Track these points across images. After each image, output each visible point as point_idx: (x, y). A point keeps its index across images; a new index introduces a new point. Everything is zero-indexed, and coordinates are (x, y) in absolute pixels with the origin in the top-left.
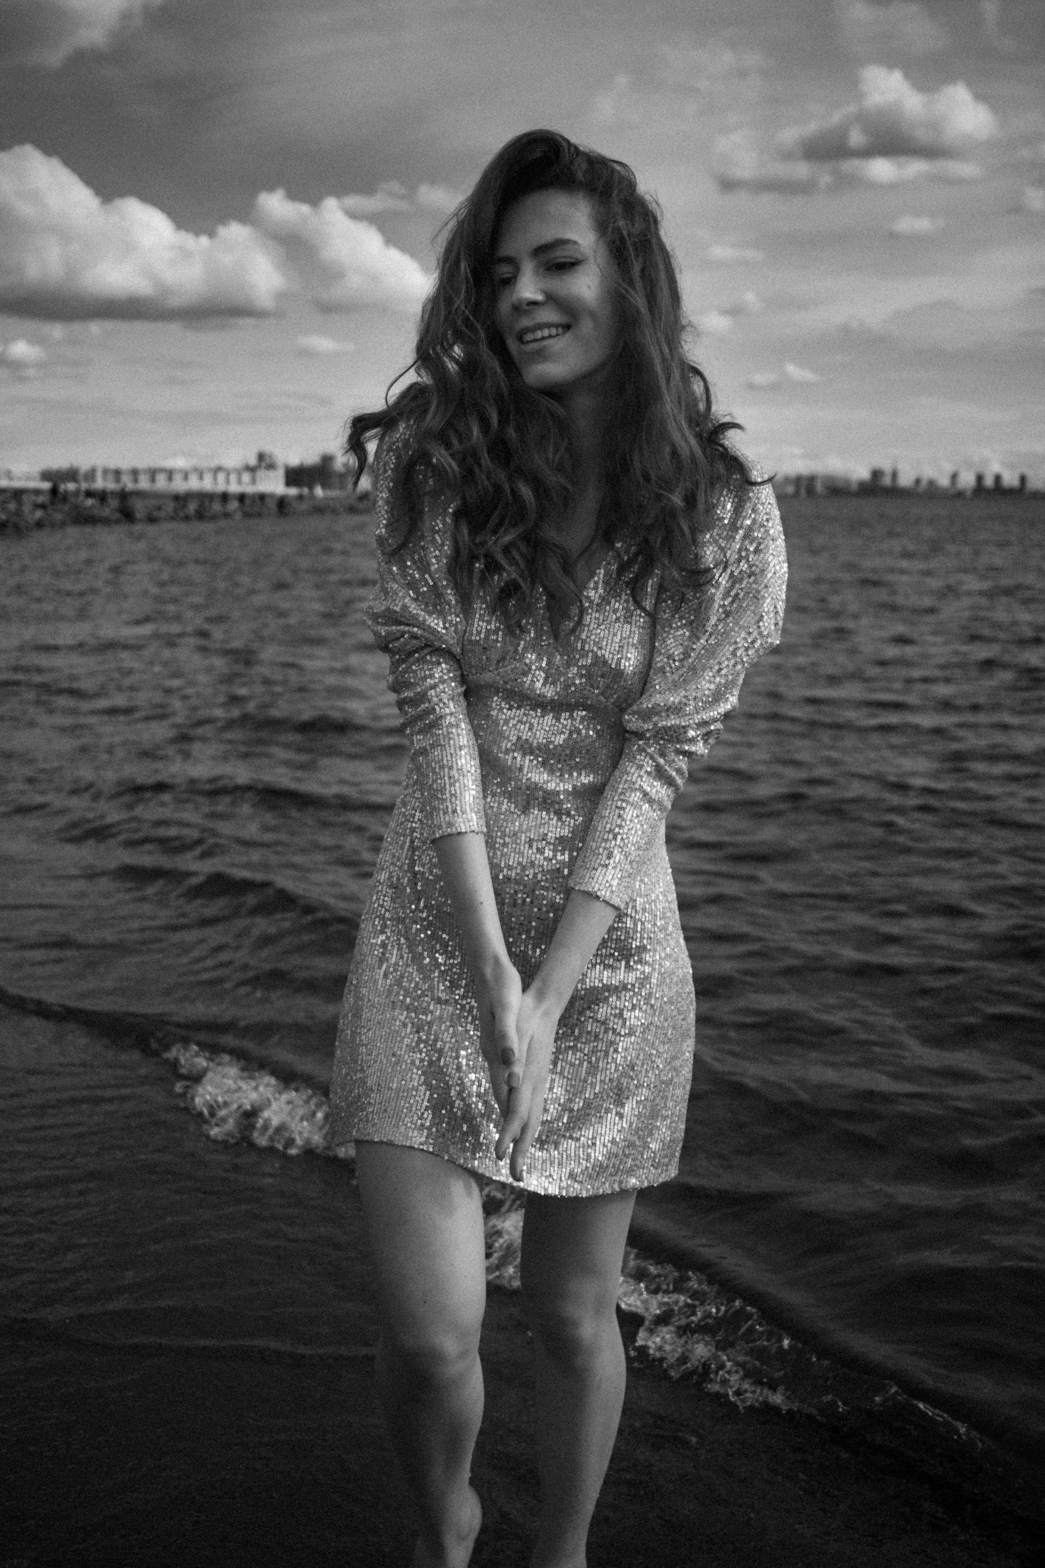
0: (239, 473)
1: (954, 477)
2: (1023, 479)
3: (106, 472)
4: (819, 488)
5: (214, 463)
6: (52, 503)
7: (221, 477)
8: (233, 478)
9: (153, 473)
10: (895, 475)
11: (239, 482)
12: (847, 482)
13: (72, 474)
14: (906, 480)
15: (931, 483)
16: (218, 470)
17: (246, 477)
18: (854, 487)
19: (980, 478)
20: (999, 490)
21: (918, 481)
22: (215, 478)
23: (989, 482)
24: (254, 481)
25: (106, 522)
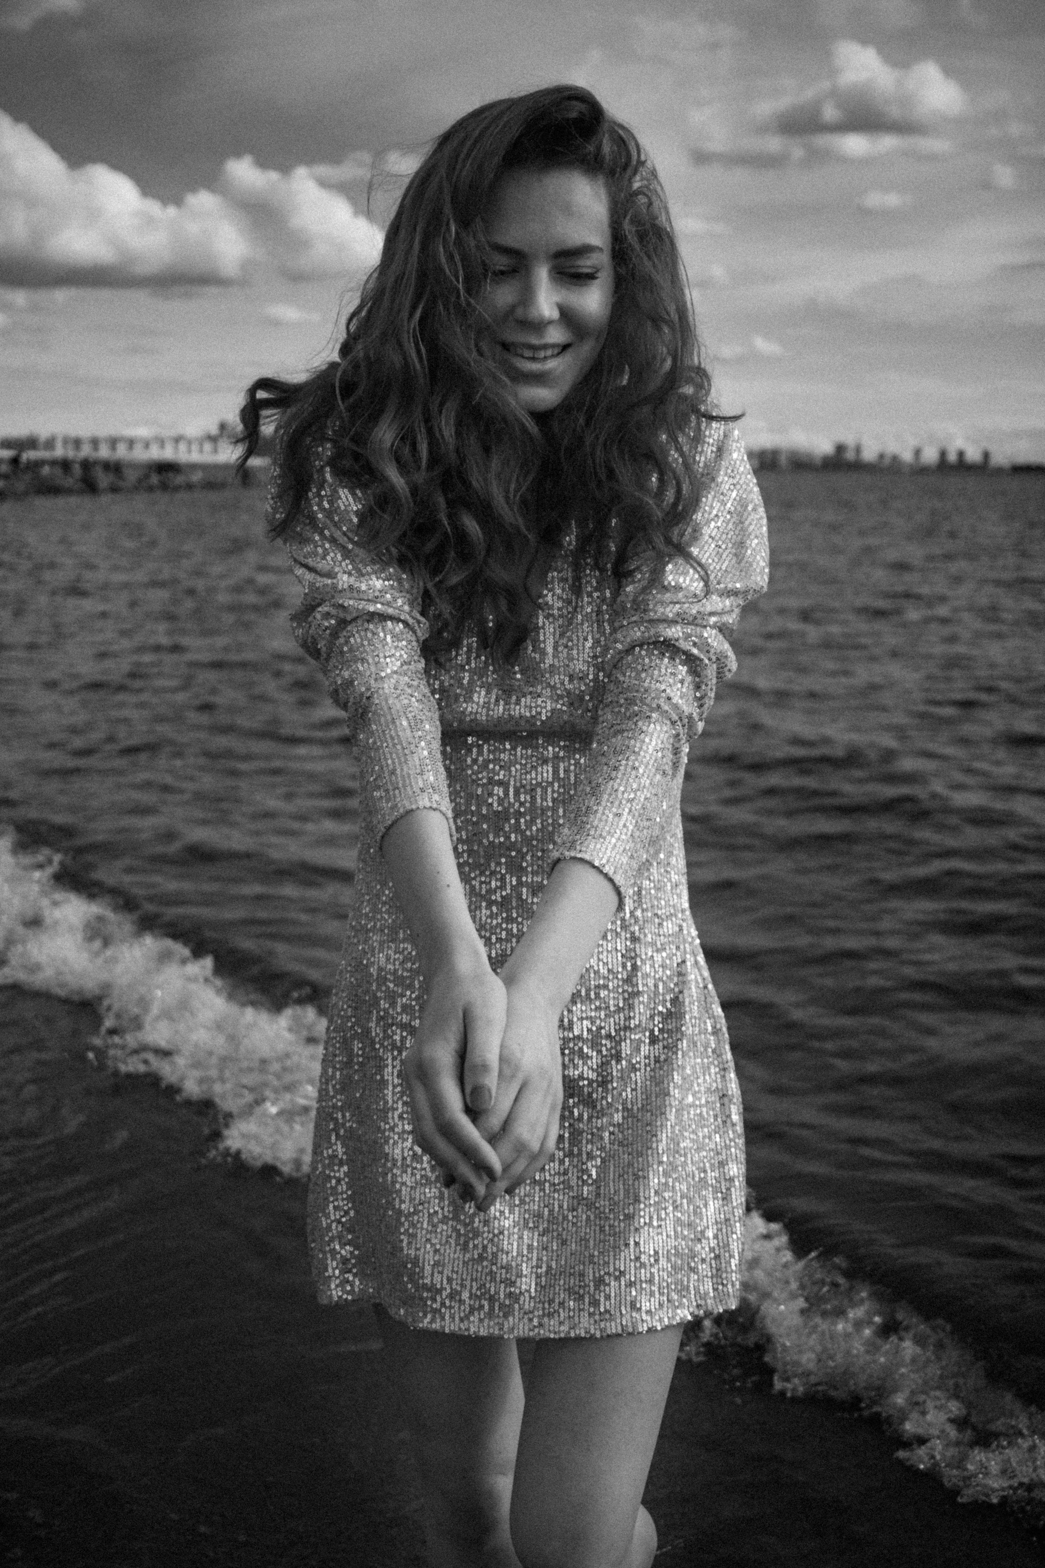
0: (201, 442)
1: (918, 452)
2: (986, 455)
3: (66, 441)
4: (783, 460)
5: (173, 433)
6: (15, 473)
7: (182, 447)
8: (195, 447)
9: (113, 442)
10: (858, 450)
11: (201, 451)
12: (809, 455)
13: (31, 443)
14: (869, 454)
15: (895, 458)
16: (177, 440)
17: (208, 447)
18: (818, 462)
19: (943, 454)
20: (962, 466)
21: (882, 456)
22: (176, 449)
23: (952, 457)
24: (215, 451)
25: (69, 491)
